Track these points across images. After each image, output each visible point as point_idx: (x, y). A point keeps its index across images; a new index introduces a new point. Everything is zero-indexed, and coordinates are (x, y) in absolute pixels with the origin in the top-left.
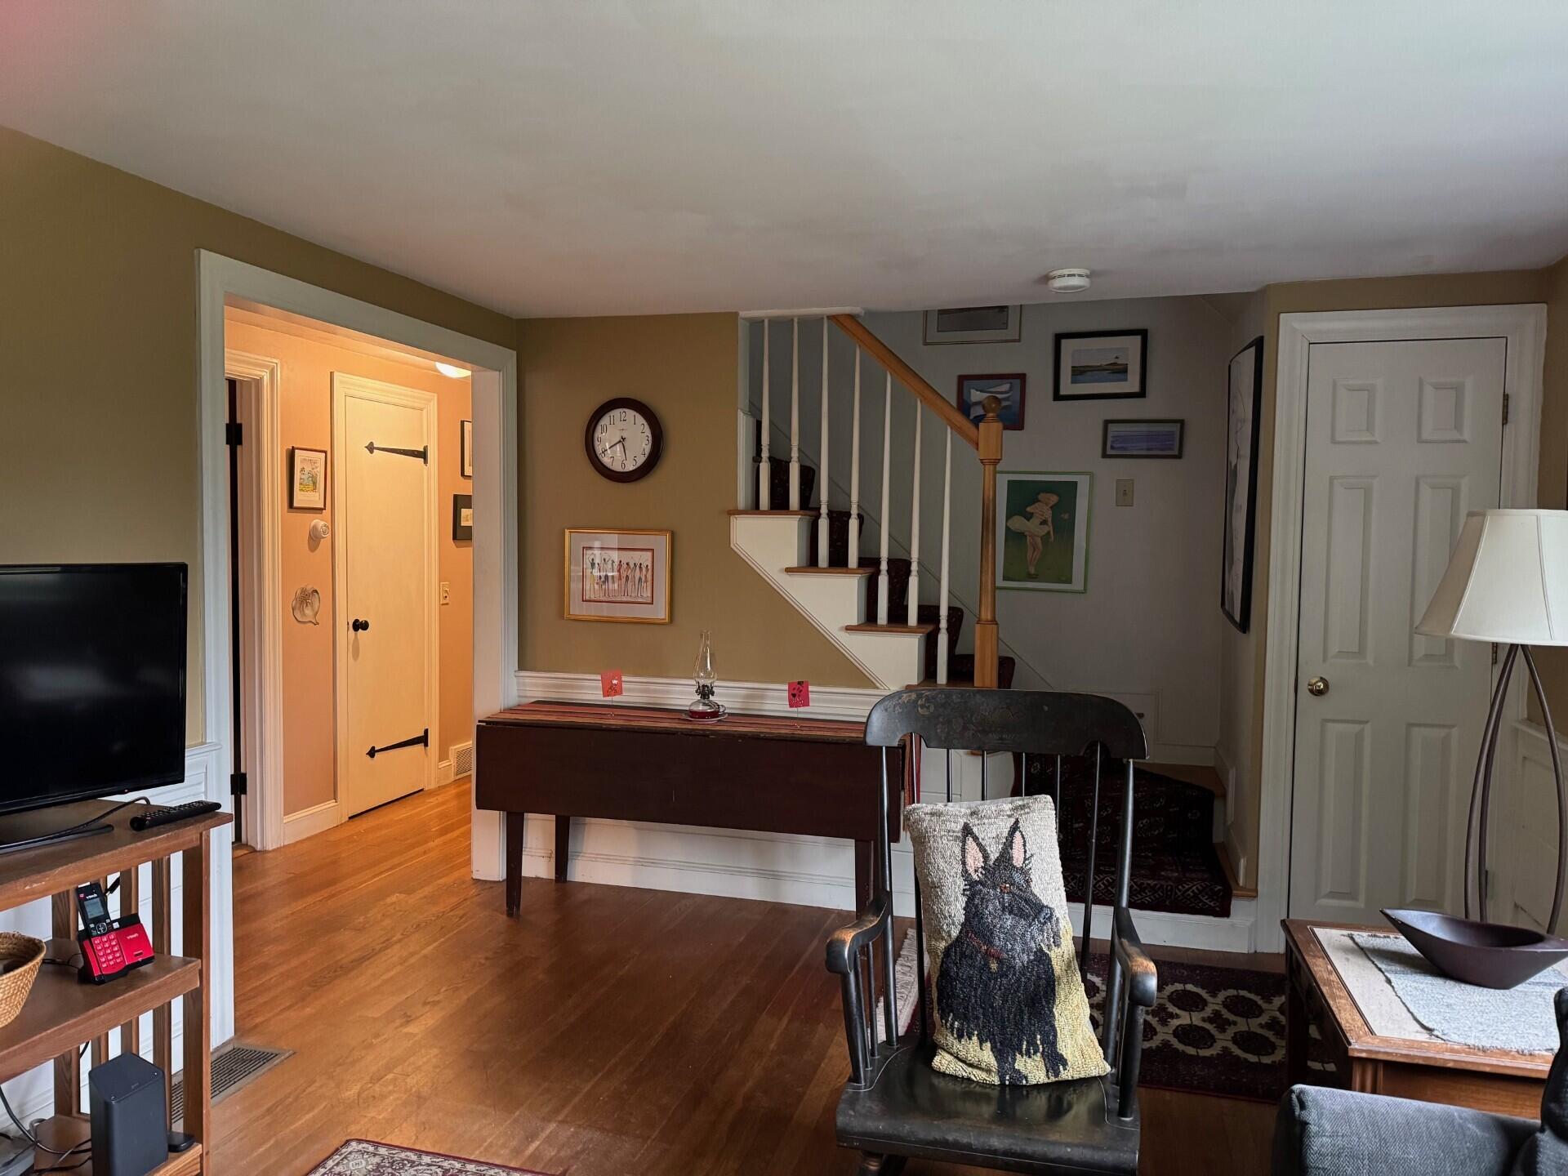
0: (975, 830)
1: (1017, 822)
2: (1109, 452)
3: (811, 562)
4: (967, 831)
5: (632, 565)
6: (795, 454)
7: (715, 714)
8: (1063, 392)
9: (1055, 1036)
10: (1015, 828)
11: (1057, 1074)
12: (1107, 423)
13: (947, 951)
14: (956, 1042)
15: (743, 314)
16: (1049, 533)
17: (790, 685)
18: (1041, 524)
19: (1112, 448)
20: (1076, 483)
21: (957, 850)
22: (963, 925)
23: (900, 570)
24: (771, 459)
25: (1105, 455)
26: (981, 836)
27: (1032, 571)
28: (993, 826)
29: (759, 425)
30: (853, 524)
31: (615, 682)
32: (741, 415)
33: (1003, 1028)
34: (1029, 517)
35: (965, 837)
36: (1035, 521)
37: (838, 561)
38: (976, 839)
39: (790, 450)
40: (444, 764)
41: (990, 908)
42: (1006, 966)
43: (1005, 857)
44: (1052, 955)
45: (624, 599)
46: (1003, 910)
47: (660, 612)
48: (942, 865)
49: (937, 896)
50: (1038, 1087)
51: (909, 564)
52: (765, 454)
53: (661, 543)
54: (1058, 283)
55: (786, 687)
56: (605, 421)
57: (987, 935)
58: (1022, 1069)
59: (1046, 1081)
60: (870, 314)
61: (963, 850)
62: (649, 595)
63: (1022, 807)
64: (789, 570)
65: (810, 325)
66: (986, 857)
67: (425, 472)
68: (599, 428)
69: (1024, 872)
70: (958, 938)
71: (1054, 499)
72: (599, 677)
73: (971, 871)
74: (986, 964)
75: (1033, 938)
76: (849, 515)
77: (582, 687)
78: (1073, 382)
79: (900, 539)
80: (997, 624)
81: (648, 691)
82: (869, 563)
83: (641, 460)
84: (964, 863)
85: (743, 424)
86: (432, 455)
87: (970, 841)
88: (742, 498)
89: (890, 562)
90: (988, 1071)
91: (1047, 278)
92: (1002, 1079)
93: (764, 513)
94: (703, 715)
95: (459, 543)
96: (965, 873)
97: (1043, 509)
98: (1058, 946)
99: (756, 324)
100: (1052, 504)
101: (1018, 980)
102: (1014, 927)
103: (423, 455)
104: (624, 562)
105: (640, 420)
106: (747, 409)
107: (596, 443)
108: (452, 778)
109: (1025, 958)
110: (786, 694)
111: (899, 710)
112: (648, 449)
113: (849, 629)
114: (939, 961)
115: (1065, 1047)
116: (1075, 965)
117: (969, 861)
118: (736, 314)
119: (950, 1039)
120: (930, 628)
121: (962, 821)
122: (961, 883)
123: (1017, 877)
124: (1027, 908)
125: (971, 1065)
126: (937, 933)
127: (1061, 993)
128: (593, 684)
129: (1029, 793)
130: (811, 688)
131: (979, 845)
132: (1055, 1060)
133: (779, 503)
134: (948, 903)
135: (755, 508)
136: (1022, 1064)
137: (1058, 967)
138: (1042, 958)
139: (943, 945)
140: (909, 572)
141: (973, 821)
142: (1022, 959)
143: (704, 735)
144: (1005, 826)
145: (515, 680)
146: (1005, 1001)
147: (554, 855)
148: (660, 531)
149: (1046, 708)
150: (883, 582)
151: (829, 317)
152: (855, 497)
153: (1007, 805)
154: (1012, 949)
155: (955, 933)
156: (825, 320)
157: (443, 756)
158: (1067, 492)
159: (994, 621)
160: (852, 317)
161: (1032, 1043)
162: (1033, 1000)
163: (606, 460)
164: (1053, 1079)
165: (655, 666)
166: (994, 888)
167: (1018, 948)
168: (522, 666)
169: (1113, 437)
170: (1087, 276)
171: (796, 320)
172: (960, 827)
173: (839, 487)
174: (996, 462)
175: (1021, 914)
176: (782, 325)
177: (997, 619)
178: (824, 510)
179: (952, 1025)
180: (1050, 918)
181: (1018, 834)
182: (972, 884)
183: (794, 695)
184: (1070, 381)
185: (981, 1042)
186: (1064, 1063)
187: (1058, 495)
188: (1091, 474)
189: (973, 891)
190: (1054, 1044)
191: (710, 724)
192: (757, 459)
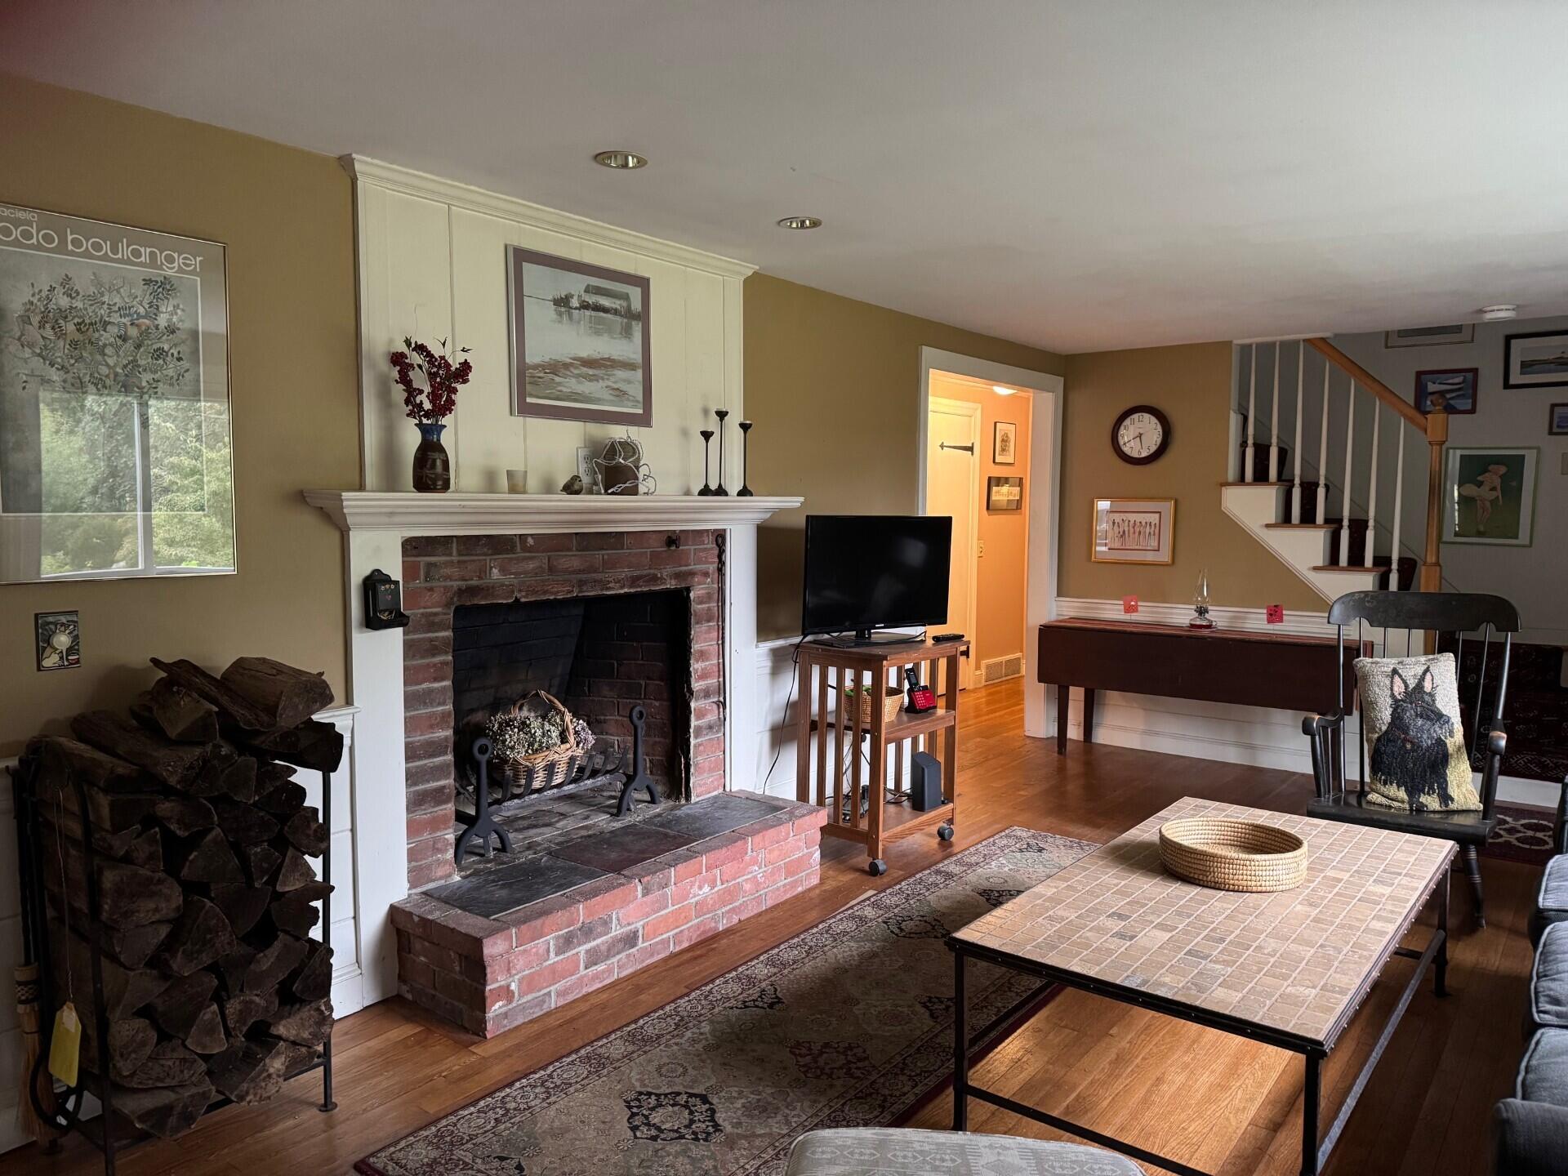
0: (1400, 671)
1: (1428, 668)
2: (1555, 430)
3: (1286, 520)
4: (1395, 672)
5: (1144, 524)
6: (1274, 440)
7: (1209, 627)
8: (1512, 381)
9: (1447, 785)
10: (1427, 670)
11: (1447, 805)
12: (1553, 406)
13: (1379, 739)
14: (1382, 787)
15: (1235, 342)
16: (1498, 497)
17: (1269, 608)
18: (1491, 490)
19: (1558, 427)
20: (1523, 456)
21: (1388, 682)
22: (1390, 724)
23: (1358, 528)
24: (1255, 445)
25: (1551, 433)
26: (1403, 675)
27: (1482, 529)
28: (1412, 669)
29: (1245, 419)
30: (1321, 492)
31: (1133, 603)
32: (1232, 413)
33: (1413, 779)
34: (1480, 484)
35: (1393, 675)
36: (1485, 489)
37: (1308, 518)
38: (1400, 676)
39: (1271, 438)
40: (978, 672)
41: (1408, 714)
42: (1416, 746)
43: (1419, 686)
44: (1447, 741)
45: (1137, 547)
46: (1417, 715)
47: (1165, 556)
48: (1377, 691)
49: (1373, 708)
50: (1434, 812)
51: (1367, 522)
52: (1250, 441)
53: (1168, 507)
54: (1489, 316)
55: (1265, 611)
56: (1127, 422)
57: (1405, 729)
58: (1424, 802)
59: (1440, 809)
60: (1336, 336)
61: (1392, 682)
62: (1156, 544)
63: (1433, 659)
64: (1268, 526)
65: (1289, 347)
66: (1406, 686)
67: (972, 461)
68: (1122, 428)
69: (1431, 695)
70: (1386, 732)
71: (1503, 470)
72: (1122, 602)
73: (1396, 694)
74: (1404, 746)
75: (1435, 731)
76: (1317, 485)
77: (1105, 609)
78: (1521, 374)
79: (1359, 503)
80: (1440, 565)
81: (1152, 612)
82: (1334, 522)
83: (1153, 449)
84: (1392, 690)
85: (1234, 419)
86: (977, 449)
87: (1397, 679)
88: (1232, 473)
89: (1350, 521)
90: (1403, 802)
91: (1481, 311)
92: (1411, 807)
93: (1249, 484)
94: (1201, 627)
95: (991, 512)
96: (1393, 696)
97: (1492, 478)
98: (1452, 737)
99: (1245, 349)
100: (1501, 473)
101: (1424, 754)
102: (1422, 725)
103: (970, 449)
104: (1138, 521)
105: (1154, 420)
106: (1237, 408)
107: (1120, 438)
108: (983, 683)
109: (1429, 742)
110: (1265, 616)
111: (1351, 603)
112: (1159, 441)
113: (1316, 569)
114: (1373, 745)
115: (1453, 791)
116: (1464, 750)
117: (1396, 688)
118: (1231, 342)
119: (1379, 785)
120: (1383, 569)
121: (1392, 667)
122: (1389, 701)
123: (1427, 698)
124: (1433, 716)
125: (1392, 800)
126: (1372, 729)
127: (1452, 763)
128: (1118, 607)
129: (1439, 652)
130: (1284, 612)
131: (1402, 679)
132: (1445, 798)
133: (1261, 477)
134: (1380, 712)
135: (1241, 480)
136: (1423, 799)
137: (1451, 749)
138: (1440, 743)
139: (1376, 735)
140: (1367, 527)
141: (1398, 667)
142: (1427, 742)
143: (1203, 638)
144: (1420, 670)
145: (1055, 603)
146: (1415, 765)
147: (1082, 724)
148: (1166, 499)
149: (1454, 603)
150: (1345, 535)
151: (1304, 340)
152: (1322, 471)
153: (1423, 659)
154: (1421, 737)
155: (1384, 728)
156: (1302, 343)
157: (978, 667)
158: (1515, 465)
159: (1437, 564)
160: (1323, 339)
161: (1431, 788)
162: (1433, 766)
163: (1126, 449)
164: (1444, 808)
165: (1160, 595)
166: (1411, 704)
167: (1425, 736)
168: (1060, 594)
169: (1560, 418)
170: (1513, 310)
171: (1278, 344)
172: (1390, 669)
173: (1310, 463)
174: (1442, 443)
175: (1428, 718)
176: (1266, 349)
177: (1441, 562)
178: (1297, 481)
179: (1380, 779)
180: (1448, 722)
181: (1428, 674)
182: (1396, 701)
183: (1271, 615)
184: (1519, 372)
185: (1399, 786)
186: (1452, 800)
187: (1507, 466)
188: (1538, 449)
189: (1397, 705)
190: (1446, 789)
191: (1206, 632)
192: (1244, 444)
